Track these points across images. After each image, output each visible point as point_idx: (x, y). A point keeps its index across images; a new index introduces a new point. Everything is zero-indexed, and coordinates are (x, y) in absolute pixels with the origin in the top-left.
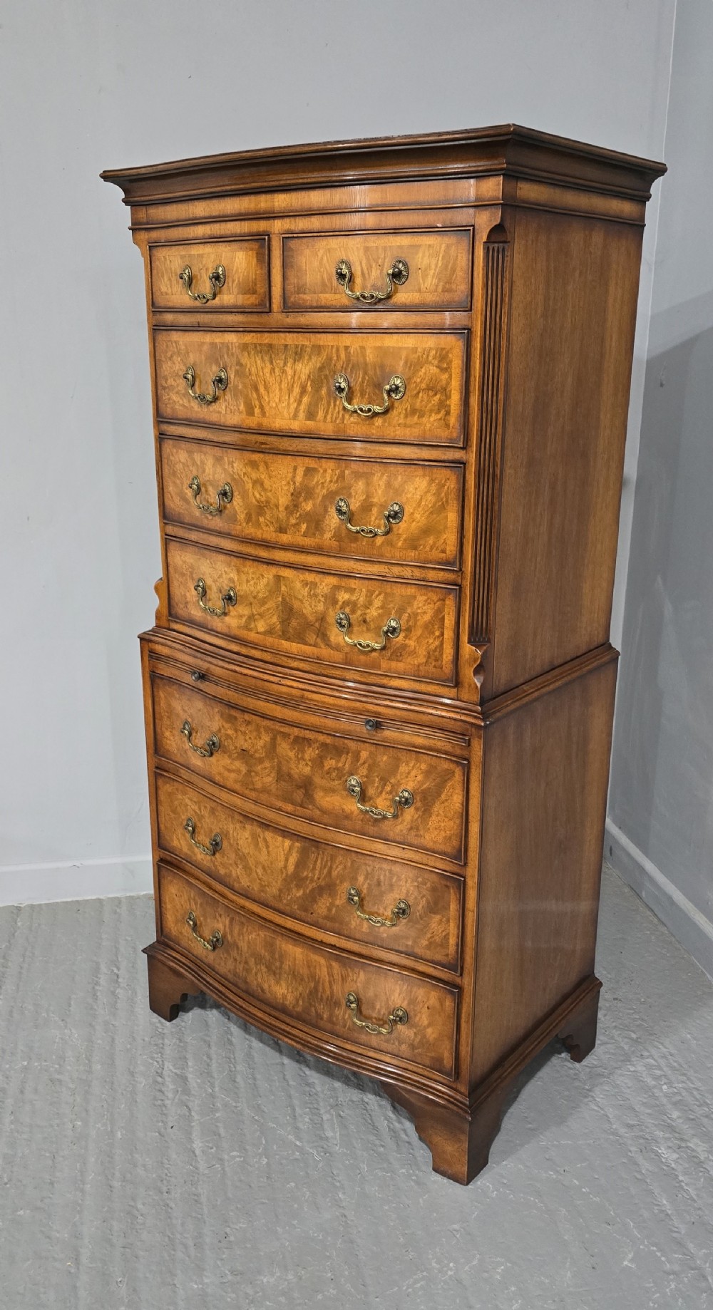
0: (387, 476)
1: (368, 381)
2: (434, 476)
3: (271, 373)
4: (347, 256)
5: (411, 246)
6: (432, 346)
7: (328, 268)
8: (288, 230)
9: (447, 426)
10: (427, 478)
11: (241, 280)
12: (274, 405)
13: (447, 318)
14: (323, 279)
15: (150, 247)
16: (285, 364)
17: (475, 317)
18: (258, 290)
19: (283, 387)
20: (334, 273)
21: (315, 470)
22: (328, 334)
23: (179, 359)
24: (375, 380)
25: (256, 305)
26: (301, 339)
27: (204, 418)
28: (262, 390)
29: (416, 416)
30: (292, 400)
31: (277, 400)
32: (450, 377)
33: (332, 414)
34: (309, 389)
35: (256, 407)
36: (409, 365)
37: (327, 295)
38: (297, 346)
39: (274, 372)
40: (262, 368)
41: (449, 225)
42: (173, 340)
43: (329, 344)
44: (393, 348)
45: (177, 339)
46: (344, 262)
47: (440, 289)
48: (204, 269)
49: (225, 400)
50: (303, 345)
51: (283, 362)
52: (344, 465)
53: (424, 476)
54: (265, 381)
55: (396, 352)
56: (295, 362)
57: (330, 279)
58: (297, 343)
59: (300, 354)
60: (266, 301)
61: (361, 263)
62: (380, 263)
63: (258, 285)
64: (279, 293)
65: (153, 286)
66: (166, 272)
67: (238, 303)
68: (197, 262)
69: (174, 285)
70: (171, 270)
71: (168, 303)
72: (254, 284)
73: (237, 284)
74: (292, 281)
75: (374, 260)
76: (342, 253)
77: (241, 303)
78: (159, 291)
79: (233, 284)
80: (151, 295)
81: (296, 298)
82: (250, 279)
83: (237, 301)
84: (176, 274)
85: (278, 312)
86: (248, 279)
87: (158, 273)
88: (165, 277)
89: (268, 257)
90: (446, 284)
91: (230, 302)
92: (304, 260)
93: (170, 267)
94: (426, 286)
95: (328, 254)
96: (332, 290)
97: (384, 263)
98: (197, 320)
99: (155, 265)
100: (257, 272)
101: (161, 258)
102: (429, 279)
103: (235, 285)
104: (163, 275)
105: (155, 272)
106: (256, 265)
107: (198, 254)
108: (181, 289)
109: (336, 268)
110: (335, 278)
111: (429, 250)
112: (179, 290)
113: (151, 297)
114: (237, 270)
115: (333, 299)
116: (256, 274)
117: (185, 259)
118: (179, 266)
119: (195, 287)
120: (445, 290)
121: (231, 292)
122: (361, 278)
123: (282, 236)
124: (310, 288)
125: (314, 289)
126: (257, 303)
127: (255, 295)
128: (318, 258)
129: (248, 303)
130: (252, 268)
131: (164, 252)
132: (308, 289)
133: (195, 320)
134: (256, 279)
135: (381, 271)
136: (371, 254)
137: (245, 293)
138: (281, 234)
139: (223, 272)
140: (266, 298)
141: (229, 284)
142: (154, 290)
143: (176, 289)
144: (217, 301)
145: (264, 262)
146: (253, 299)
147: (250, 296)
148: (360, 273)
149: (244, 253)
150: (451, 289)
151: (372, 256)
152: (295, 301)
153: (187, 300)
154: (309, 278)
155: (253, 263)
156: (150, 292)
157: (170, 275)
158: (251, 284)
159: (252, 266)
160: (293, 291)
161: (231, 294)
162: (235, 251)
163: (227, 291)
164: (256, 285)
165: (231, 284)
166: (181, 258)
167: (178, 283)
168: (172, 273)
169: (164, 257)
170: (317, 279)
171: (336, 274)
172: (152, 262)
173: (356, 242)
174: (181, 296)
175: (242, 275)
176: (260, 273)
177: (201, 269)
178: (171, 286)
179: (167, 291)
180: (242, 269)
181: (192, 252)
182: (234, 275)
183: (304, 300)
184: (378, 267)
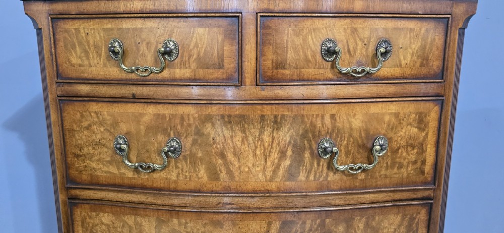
0: (365, 218)
1: (353, 142)
2: (407, 212)
3: (243, 141)
4: (333, 35)
5: (395, 29)
6: (412, 111)
7: (312, 46)
8: (266, 9)
9: (423, 172)
10: (401, 215)
11: (201, 54)
12: (247, 169)
13: (423, 88)
14: (306, 56)
15: (52, 18)
16: (261, 133)
17: (448, 86)
18: (225, 64)
19: (258, 152)
20: (319, 51)
21: (292, 222)
22: (313, 105)
23: (102, 129)
24: (360, 142)
25: (223, 79)
26: (281, 109)
27: (142, 184)
28: (230, 157)
29: (396, 168)
30: (269, 164)
31: (250, 165)
32: (427, 134)
33: (315, 174)
34: (289, 153)
35: (221, 172)
36: (391, 127)
37: (310, 70)
38: (276, 117)
39: (247, 140)
40: (232, 137)
41: (429, 13)
42: (91, 110)
43: (313, 113)
44: (378, 113)
45: (100, 110)
46: (330, 40)
47: (418, 64)
48: (144, 43)
49: (177, 167)
50: (283, 116)
51: (258, 130)
52: (324, 215)
53: (398, 213)
54: (234, 149)
55: (378, 118)
56: (273, 131)
57: (314, 56)
58: (275, 113)
59: (281, 123)
60: (236, 75)
61: (347, 42)
62: (366, 43)
63: (225, 61)
64: (253, 69)
65: (58, 57)
66: (80, 44)
67: (197, 77)
68: (133, 36)
69: (93, 57)
70: (88, 42)
71: (82, 75)
72: (220, 60)
73: (195, 59)
74: (270, 57)
75: (361, 39)
76: (329, 32)
77: (202, 77)
78: (67, 63)
79: (189, 59)
80: (55, 66)
81: (274, 73)
82: (215, 54)
83: (195, 75)
84: (96, 46)
85: (252, 85)
86: (212, 55)
87: (65, 46)
88: (78, 49)
89: (240, 34)
90: (423, 60)
91: (184, 75)
92: (285, 38)
93: (87, 39)
94: (406, 62)
95: (313, 33)
96: (316, 65)
97: (369, 42)
98: (131, 92)
99: (60, 37)
100: (225, 48)
101: (71, 30)
102: (409, 57)
103: (192, 59)
104: (74, 47)
105: (61, 44)
106: (223, 41)
107: (133, 28)
108: (105, 61)
109: (322, 46)
110: (320, 55)
111: (410, 33)
112: (102, 63)
113: (55, 69)
114: (196, 45)
115: (316, 73)
116: (223, 50)
117: (111, 32)
118: (102, 39)
119: (130, 61)
120: (422, 65)
121: (187, 66)
122: (347, 55)
123: (259, 15)
124: (291, 64)
125: (296, 64)
126: (225, 77)
127: (221, 70)
128: (301, 37)
129: (212, 77)
130: (218, 44)
131: (77, 25)
132: (289, 65)
133: (128, 92)
134: (223, 55)
135: (367, 49)
136: (357, 34)
137: (208, 68)
138: (257, 13)
139: (176, 48)
140: (237, 73)
141: (184, 58)
142: (59, 61)
143: (96, 61)
144: (166, 74)
145: (234, 39)
146: (219, 74)
147: (214, 71)
148: (346, 51)
149: (207, 29)
150: (427, 64)
151: (358, 36)
152: (272, 76)
153: (115, 72)
154: (291, 55)
155: (220, 39)
156: (55, 63)
157: (87, 47)
158: (216, 59)
159: (218, 42)
160: (271, 66)
161: (186, 68)
162: (194, 27)
163: (181, 65)
164: (223, 61)
165: (187, 58)
166: (105, 31)
167: (100, 55)
168: (89, 45)
169: (75, 29)
170: (300, 56)
171: (321, 52)
172: (57, 34)
173: (343, 23)
174: (105, 68)
175: (203, 49)
176: (229, 49)
177: (139, 43)
178: (88, 58)
179: (81, 63)
180: (203, 44)
181: (124, 26)
182: (191, 50)
183: (283, 74)
184: (364, 45)
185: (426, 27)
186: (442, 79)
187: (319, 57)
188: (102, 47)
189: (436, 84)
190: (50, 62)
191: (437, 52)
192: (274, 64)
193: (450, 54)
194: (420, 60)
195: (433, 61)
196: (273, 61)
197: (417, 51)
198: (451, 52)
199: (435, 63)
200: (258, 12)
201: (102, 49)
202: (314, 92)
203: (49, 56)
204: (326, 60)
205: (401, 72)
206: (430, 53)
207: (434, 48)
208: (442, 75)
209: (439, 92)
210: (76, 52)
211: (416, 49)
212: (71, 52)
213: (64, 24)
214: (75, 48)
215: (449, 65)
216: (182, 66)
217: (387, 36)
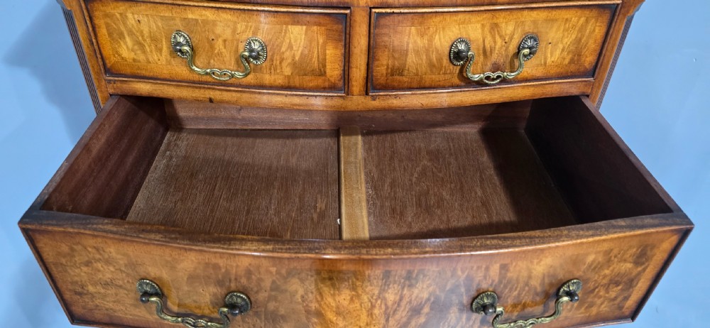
4: (468, 34)
5: (546, 20)
7: (439, 48)
8: (383, 3)
11: (297, 58)
14: (430, 59)
17: (597, 85)
18: (328, 71)
20: (447, 53)
25: (324, 88)
37: (434, 76)
46: (463, 41)
47: (567, 61)
48: (220, 41)
57: (440, 60)
60: (340, 84)
61: (484, 41)
62: (507, 40)
63: (327, 67)
64: (362, 76)
65: (102, 50)
66: (131, 33)
67: (292, 84)
68: (203, 30)
69: (151, 51)
70: (142, 32)
71: (139, 72)
72: (321, 65)
73: (289, 64)
74: (385, 62)
75: (501, 36)
76: (462, 30)
77: (298, 85)
78: (116, 56)
79: (280, 63)
80: (100, 60)
81: (388, 81)
82: (315, 60)
83: (289, 83)
84: (154, 39)
85: (360, 95)
86: (311, 60)
87: (110, 34)
88: (128, 39)
89: (348, 36)
90: (575, 56)
91: (275, 81)
92: (406, 40)
93: (139, 28)
94: (553, 59)
95: (441, 32)
96: (441, 70)
97: (511, 39)
98: (208, 96)
99: (100, 22)
100: (328, 52)
101: (115, 15)
102: (558, 52)
103: (284, 64)
104: (121, 36)
105: (103, 32)
106: (325, 44)
107: (203, 20)
108: (169, 57)
109: (451, 48)
110: (448, 58)
111: (565, 24)
112: (164, 59)
113: (101, 63)
114: (290, 47)
115: (441, 79)
116: (325, 55)
117: (172, 22)
118: (160, 29)
119: (202, 60)
120: (572, 61)
121: (278, 71)
122: (482, 57)
123: (373, 10)
124: (410, 69)
125: (417, 69)
126: (327, 86)
127: (323, 78)
128: (426, 37)
129: (311, 85)
130: (318, 47)
131: (121, 8)
132: (408, 70)
133: (203, 96)
134: (325, 59)
135: (507, 48)
136: (498, 31)
137: (305, 75)
138: (371, 8)
139: (263, 49)
140: (342, 81)
141: (275, 62)
142: (105, 53)
143: (156, 58)
144: (251, 79)
145: (340, 41)
146: (319, 82)
147: (313, 77)
148: (481, 52)
149: (304, 27)
150: (579, 60)
151: (499, 33)
152: (386, 83)
153: (184, 72)
154: (411, 60)
155: (321, 41)
156: (99, 56)
157: (140, 38)
158: (316, 64)
159: (318, 45)
160: (385, 73)
161: (278, 74)
162: (287, 24)
163: (270, 69)
164: (324, 66)
165: (278, 62)
166: (162, 20)
167: (160, 50)
168: (143, 36)
169: (121, 14)
170: (422, 61)
171: (450, 55)
172: (94, 18)
173: (481, 18)
174: (169, 66)
175: (300, 52)
176: (333, 54)
177: (213, 40)
178: (144, 52)
179: (135, 57)
180: (299, 46)
181: (190, 16)
182: (283, 53)
183: (400, 82)
184: (504, 43)
185: (587, 16)
186: (593, 76)
187: (446, 61)
188: (161, 40)
189: (583, 83)
190: (92, 53)
191: (593, 46)
192: (389, 71)
193: (609, 48)
194: (570, 56)
195: (587, 57)
196: (388, 68)
197: (569, 45)
198: (610, 45)
199: (588, 59)
200: (372, 6)
201: (162, 42)
202: (435, 100)
203: (90, 46)
204: (455, 65)
205: (544, 71)
206: (585, 48)
207: (591, 41)
208: (593, 71)
209: (585, 90)
210: (125, 43)
211: (568, 43)
212: (119, 42)
213: (103, 6)
214: (124, 38)
215: (605, 61)
216: (272, 71)
217: (535, 31)
